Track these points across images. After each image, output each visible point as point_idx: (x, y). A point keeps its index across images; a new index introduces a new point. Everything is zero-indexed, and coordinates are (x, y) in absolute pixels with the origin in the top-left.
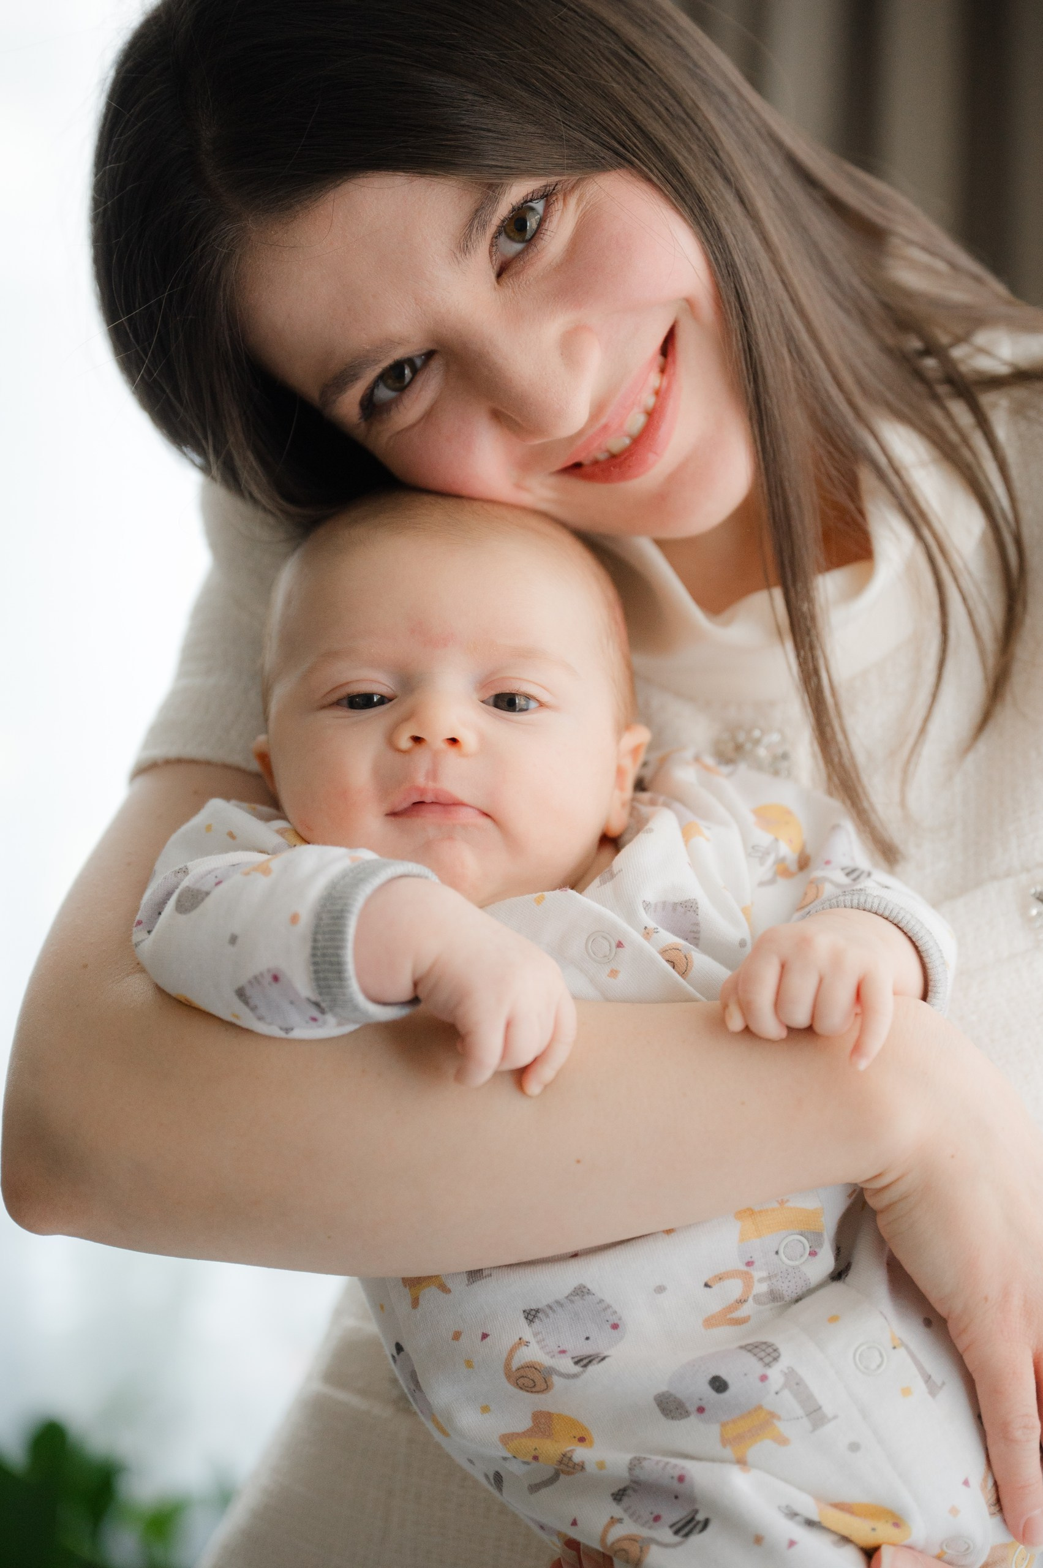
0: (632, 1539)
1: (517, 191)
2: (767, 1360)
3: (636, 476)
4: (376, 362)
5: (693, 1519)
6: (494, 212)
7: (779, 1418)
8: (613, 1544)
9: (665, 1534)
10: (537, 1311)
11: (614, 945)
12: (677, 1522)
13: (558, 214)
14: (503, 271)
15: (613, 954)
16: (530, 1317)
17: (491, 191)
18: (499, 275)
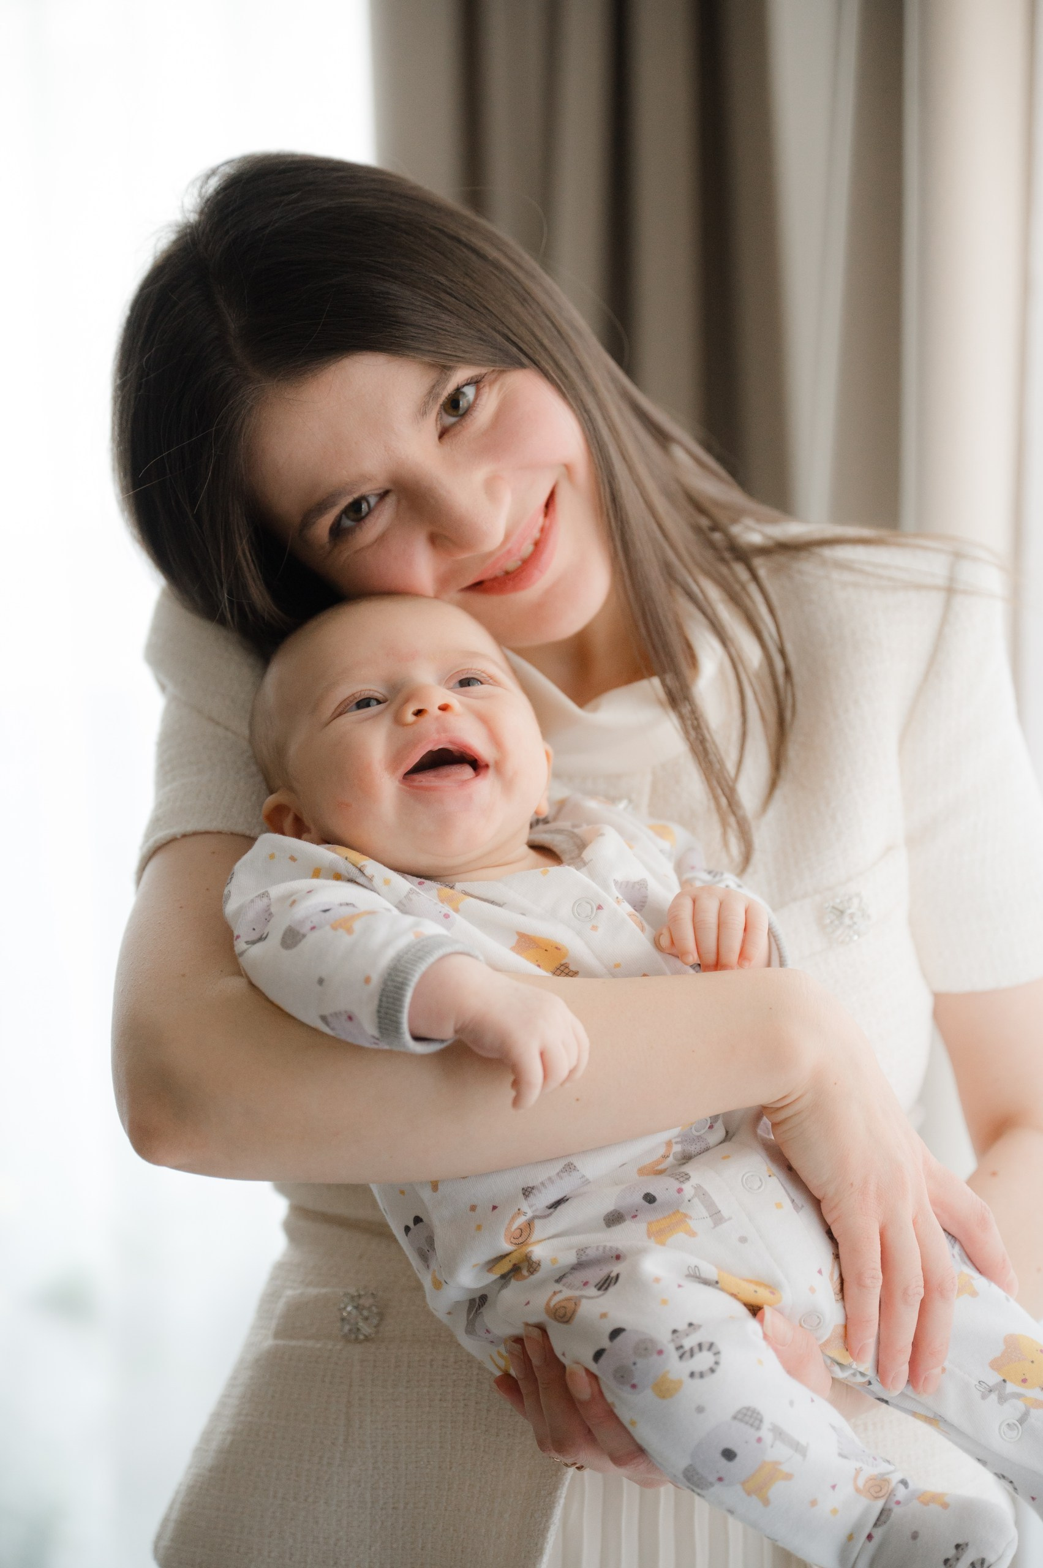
0: (568, 1299)
1: (461, 375)
2: (681, 1179)
3: (523, 588)
4: (350, 493)
5: (609, 1276)
6: (444, 389)
7: (690, 1218)
8: (554, 1306)
9: (592, 1291)
10: (533, 1188)
11: (595, 908)
12: (599, 1283)
13: (486, 395)
14: (443, 434)
15: (594, 915)
16: (527, 1193)
17: (445, 369)
18: (441, 436)
